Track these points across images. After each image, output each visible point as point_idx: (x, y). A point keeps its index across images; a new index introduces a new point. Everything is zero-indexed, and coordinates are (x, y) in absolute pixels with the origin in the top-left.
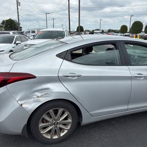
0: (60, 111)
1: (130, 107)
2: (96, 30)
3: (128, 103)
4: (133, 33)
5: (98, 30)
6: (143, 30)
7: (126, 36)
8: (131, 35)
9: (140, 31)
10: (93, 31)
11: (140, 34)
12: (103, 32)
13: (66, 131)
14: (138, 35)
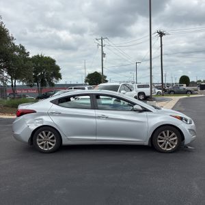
1: (98, 138)
3: (96, 134)
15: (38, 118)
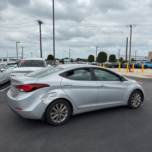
0: (62, 105)
2: (65, 59)
4: (99, 62)
5: (67, 59)
6: (108, 59)
7: (93, 64)
8: (97, 64)
9: (105, 60)
10: (63, 59)
11: (106, 63)
12: (72, 61)
13: (64, 118)
14: (104, 64)
15: (51, 92)
